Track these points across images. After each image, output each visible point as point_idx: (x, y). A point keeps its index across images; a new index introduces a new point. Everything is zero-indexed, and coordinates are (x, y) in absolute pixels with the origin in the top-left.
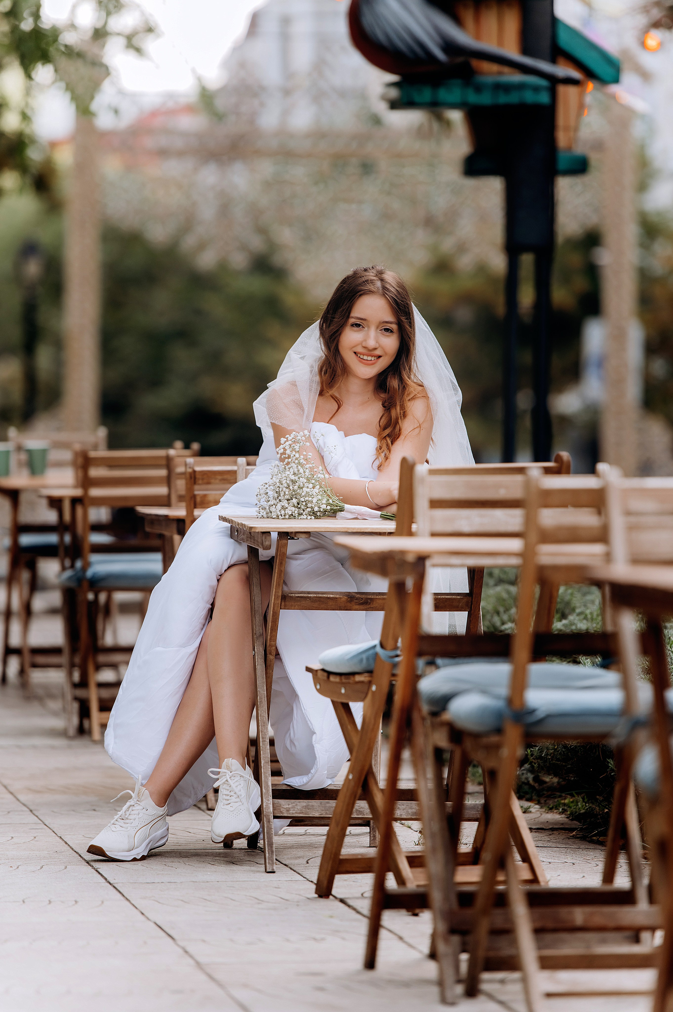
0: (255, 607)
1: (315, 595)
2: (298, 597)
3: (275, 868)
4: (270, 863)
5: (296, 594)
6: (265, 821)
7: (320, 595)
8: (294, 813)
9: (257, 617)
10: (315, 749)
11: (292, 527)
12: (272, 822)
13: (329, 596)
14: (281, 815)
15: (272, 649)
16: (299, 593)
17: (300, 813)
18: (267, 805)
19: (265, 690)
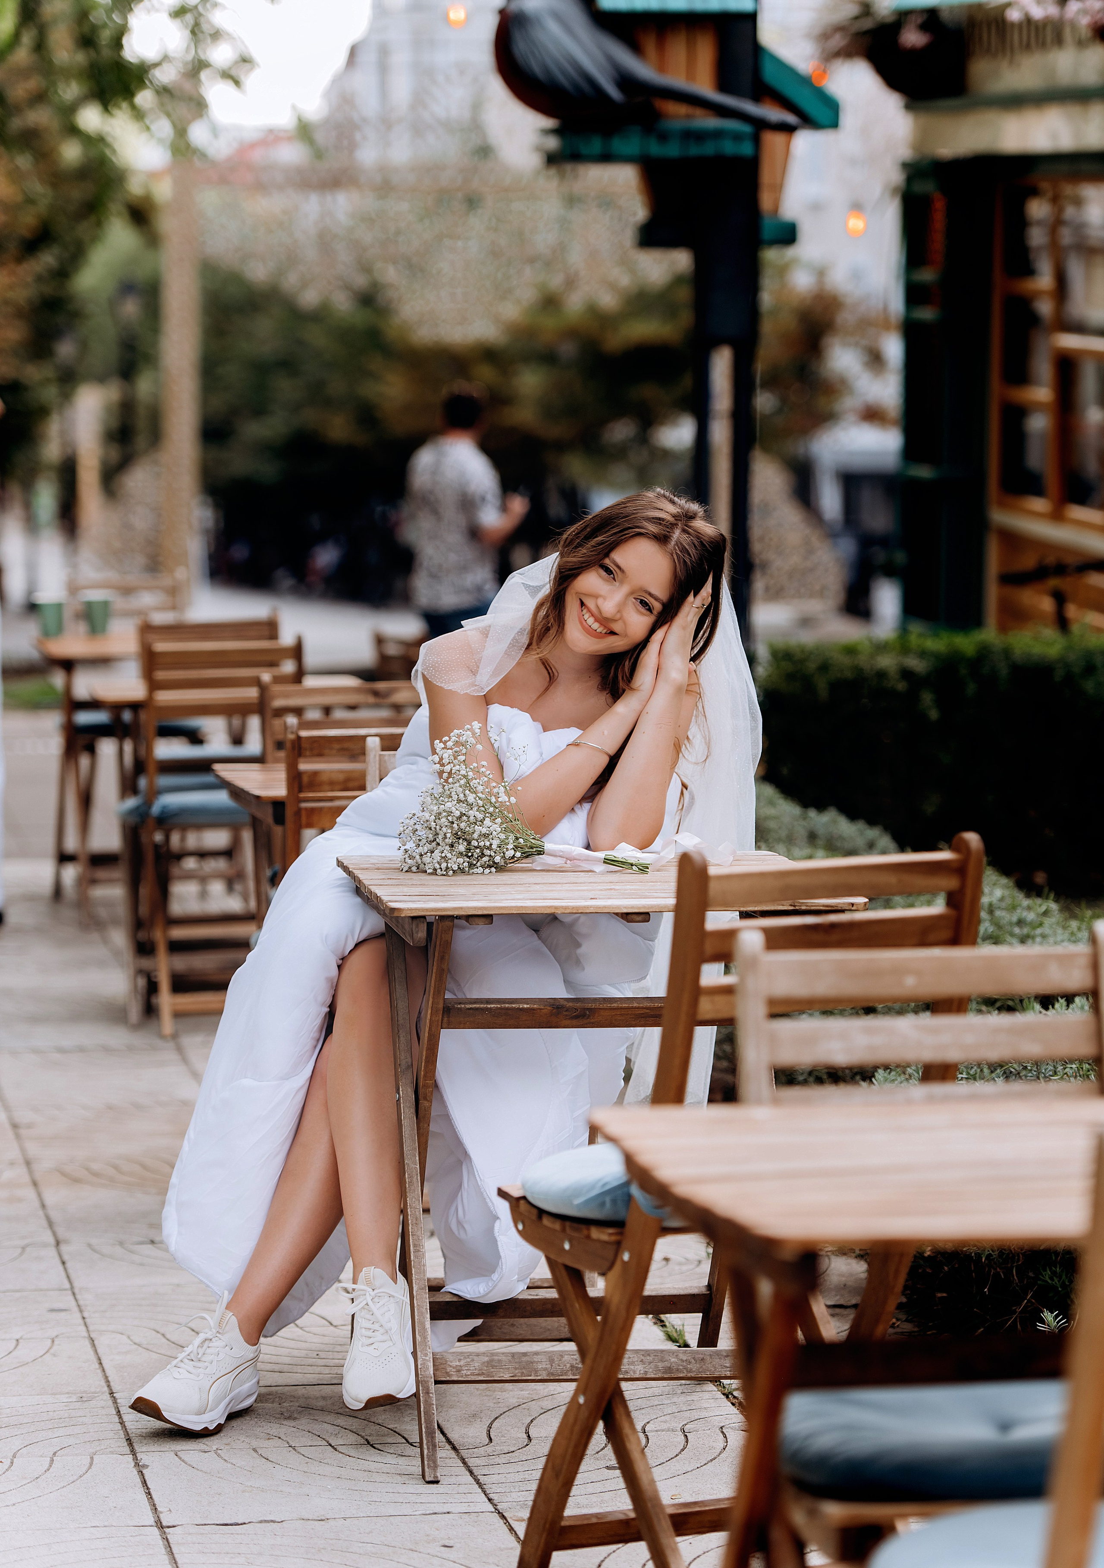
0: (399, 1019)
1: (499, 1006)
2: (471, 1009)
3: (438, 1475)
4: (431, 1466)
5: (467, 1003)
6: (421, 1392)
7: (507, 1005)
8: (468, 1375)
9: (401, 1036)
10: (499, 1243)
11: (461, 908)
12: (432, 1393)
13: (521, 1006)
14: (448, 1379)
15: (427, 1091)
16: (471, 1003)
17: (478, 1375)
18: (424, 1364)
19: (418, 1161)
